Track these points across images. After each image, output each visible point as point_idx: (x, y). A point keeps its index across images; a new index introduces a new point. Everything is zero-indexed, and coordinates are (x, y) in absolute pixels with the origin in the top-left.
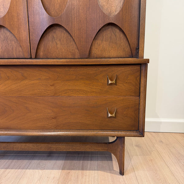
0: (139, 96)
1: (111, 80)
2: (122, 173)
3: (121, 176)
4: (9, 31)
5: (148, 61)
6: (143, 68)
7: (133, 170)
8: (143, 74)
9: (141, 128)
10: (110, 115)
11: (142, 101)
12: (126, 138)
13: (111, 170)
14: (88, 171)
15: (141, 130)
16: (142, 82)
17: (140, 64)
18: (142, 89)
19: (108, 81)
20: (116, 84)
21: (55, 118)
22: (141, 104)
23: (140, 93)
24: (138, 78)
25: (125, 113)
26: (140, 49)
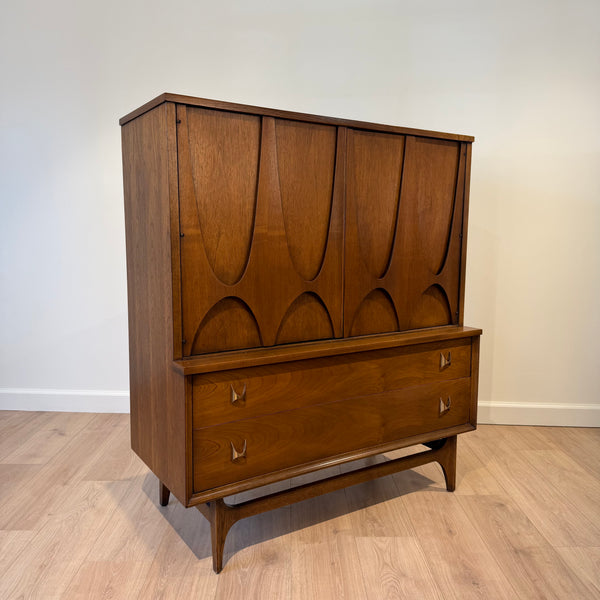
0: (471, 376)
2: (451, 489)
5: (480, 332)
8: (473, 348)
9: (472, 418)
11: (472, 382)
16: (473, 357)
18: (473, 366)
23: (471, 372)
26: (460, 314)
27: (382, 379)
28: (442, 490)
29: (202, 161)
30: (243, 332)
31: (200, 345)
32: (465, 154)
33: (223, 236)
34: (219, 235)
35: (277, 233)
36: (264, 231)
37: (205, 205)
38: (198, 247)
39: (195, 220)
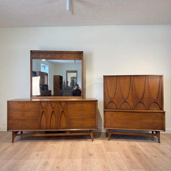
2: (159, 142)
4: (128, 103)
5: (165, 112)
10: (156, 125)
11: (164, 122)
12: (160, 132)
15: (164, 130)
17: (163, 113)
18: (164, 119)
19: (155, 116)
20: (157, 117)
21: (140, 126)
24: (163, 116)
25: (160, 125)
29: (108, 83)
30: (114, 107)
34: (111, 92)
36: (117, 92)
37: (109, 89)
38: (107, 94)
39: (107, 91)
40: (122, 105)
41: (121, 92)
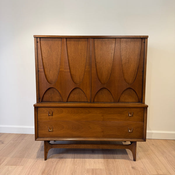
0: (144, 122)
1: (131, 114)
2: (135, 160)
3: (134, 162)
4: (81, 90)
5: (147, 106)
6: (145, 109)
7: (140, 159)
8: (145, 112)
9: (144, 137)
10: (130, 131)
11: (145, 124)
12: (137, 142)
13: (129, 159)
14: (117, 160)
15: (144, 139)
16: (145, 115)
18: (145, 118)
19: (129, 115)
20: (132, 116)
22: (145, 125)
23: (144, 120)
24: (143, 114)
25: (137, 130)
26: (143, 99)
27: (102, 117)
28: (131, 160)
29: (45, 51)
30: (57, 98)
31: (45, 99)
32: (144, 42)
33: (51, 71)
34: (50, 71)
35: (67, 70)
36: (63, 70)
37: (46, 63)
38: (43, 74)
39: (42, 67)
40: (72, 95)
41: (69, 70)
